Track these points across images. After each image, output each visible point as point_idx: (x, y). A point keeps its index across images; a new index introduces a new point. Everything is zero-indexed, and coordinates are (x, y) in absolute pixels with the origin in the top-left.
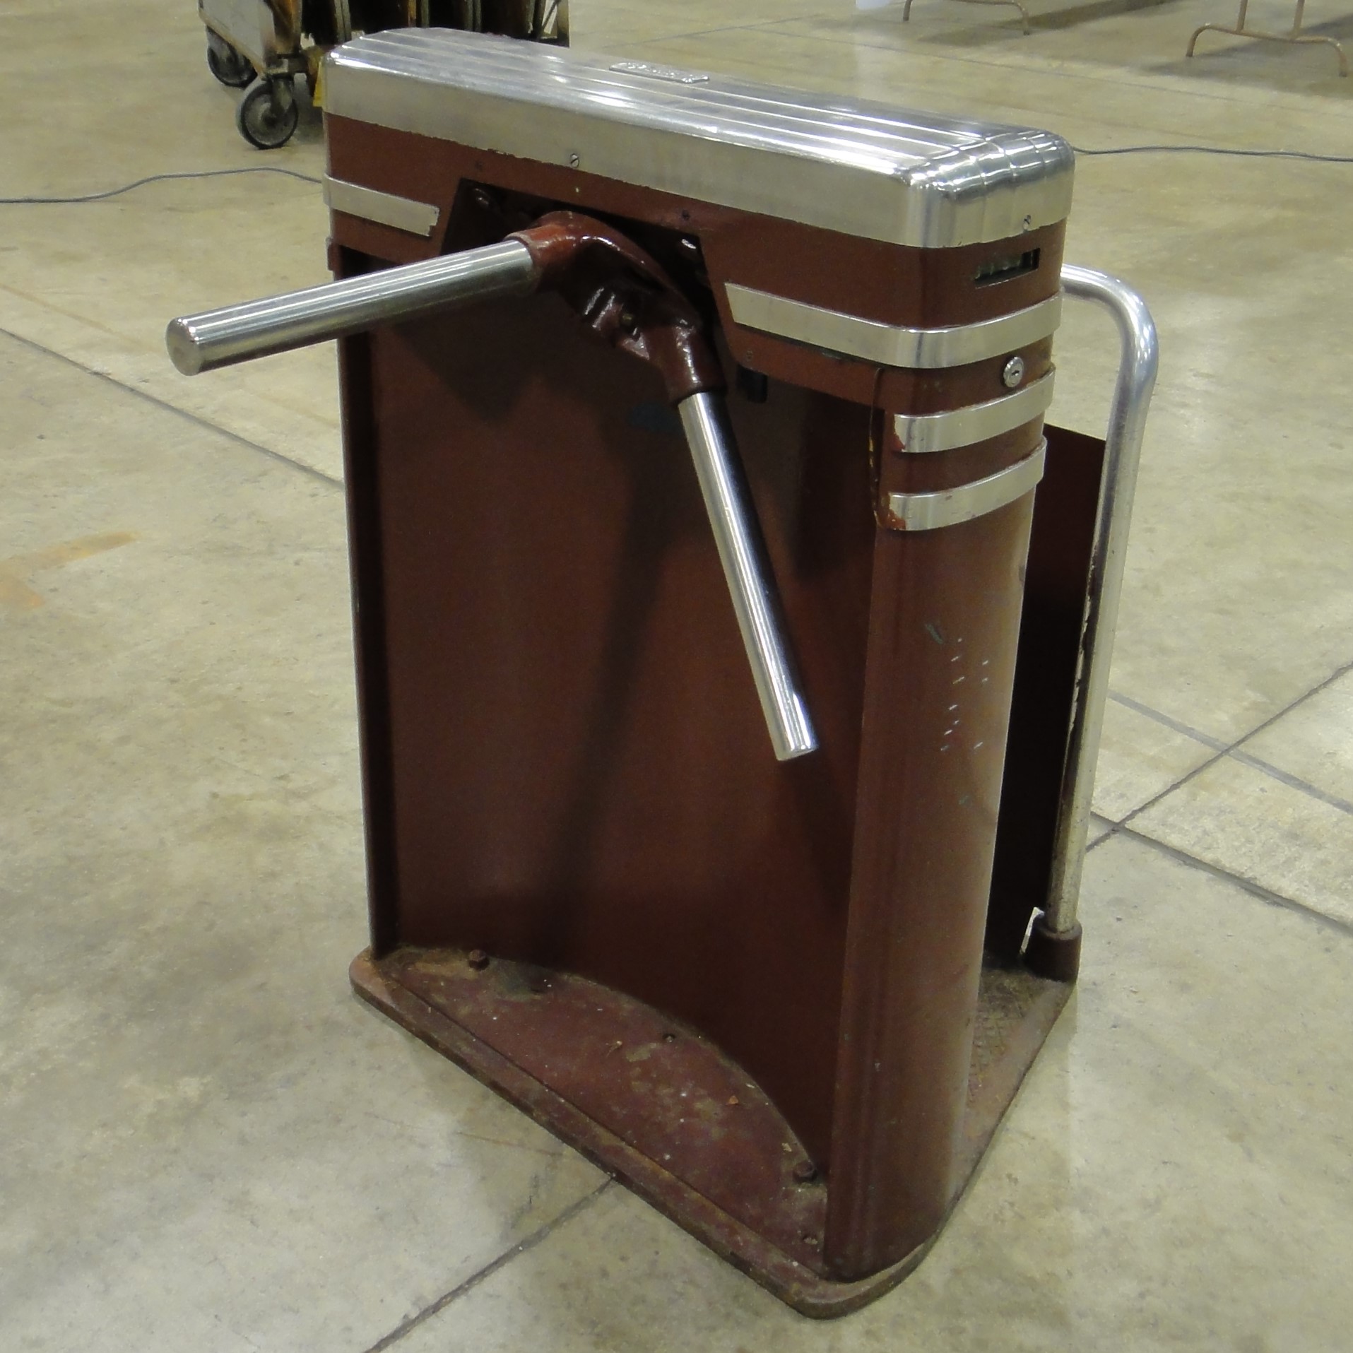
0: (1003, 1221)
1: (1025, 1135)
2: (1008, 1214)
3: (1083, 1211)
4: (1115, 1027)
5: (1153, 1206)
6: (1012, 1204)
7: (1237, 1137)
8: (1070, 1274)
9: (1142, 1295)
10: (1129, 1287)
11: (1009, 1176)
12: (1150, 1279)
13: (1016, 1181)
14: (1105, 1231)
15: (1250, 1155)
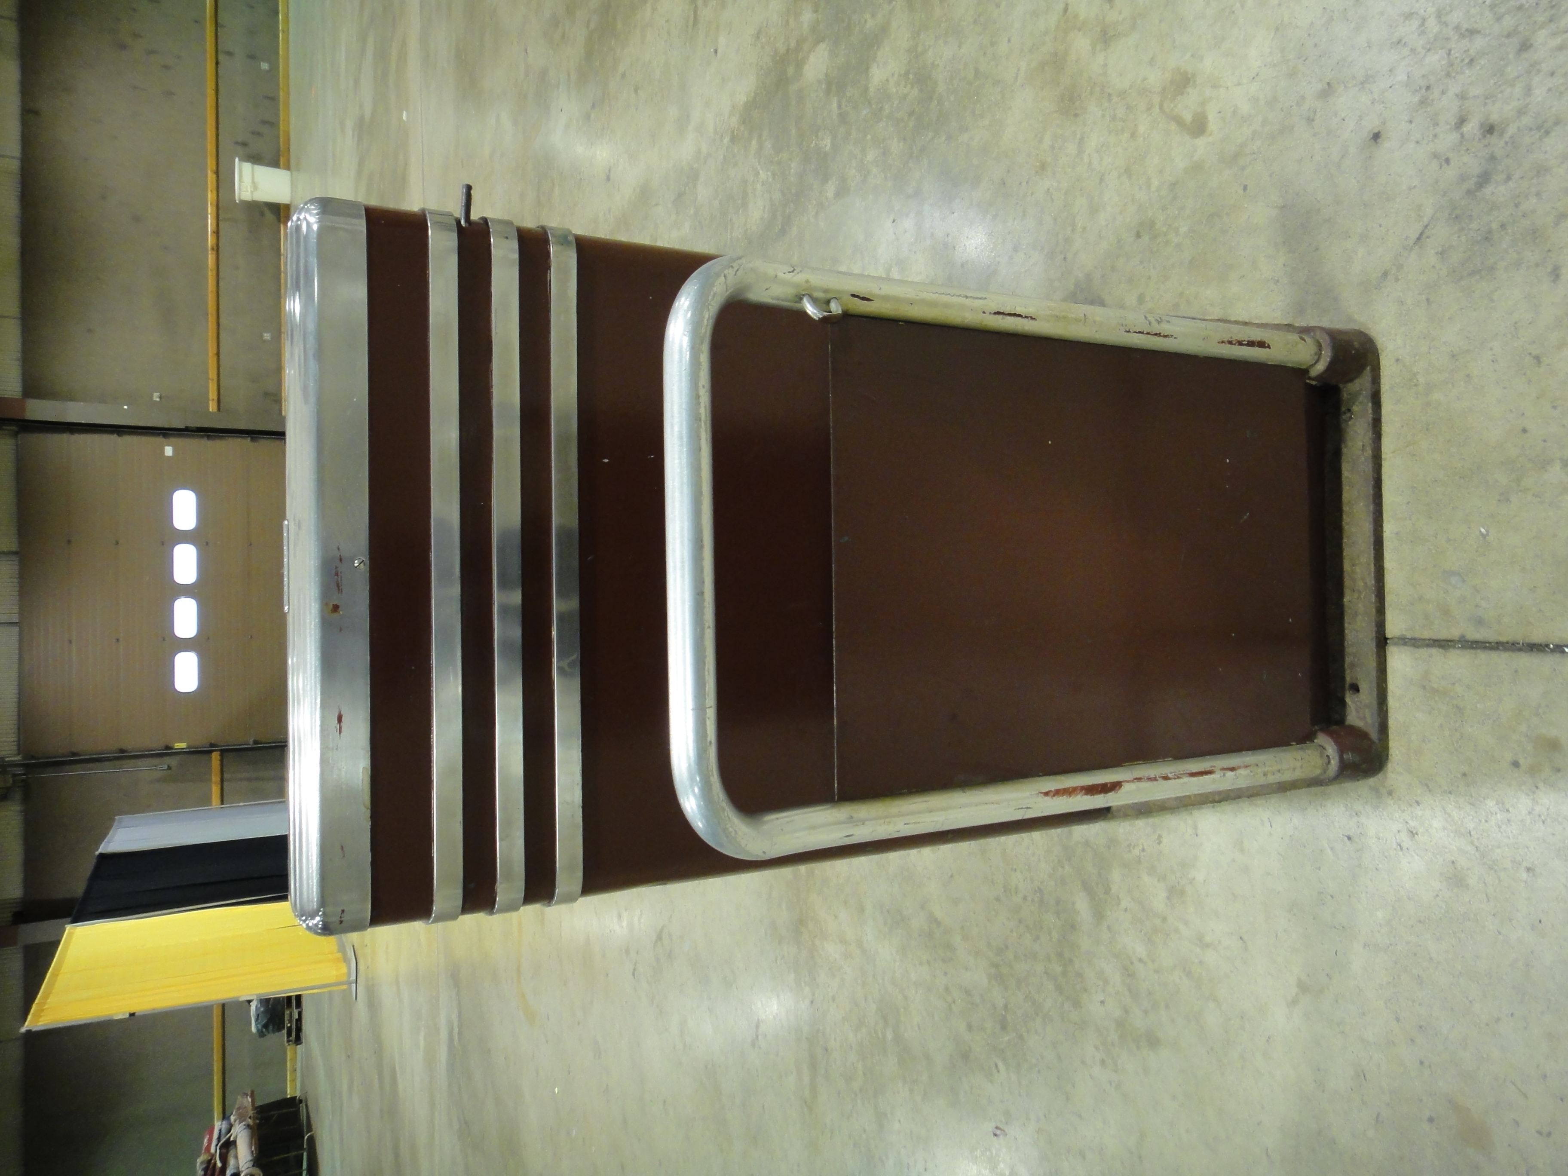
0: (1130, 851)
1: (1195, 827)
2: (1136, 852)
3: (1168, 898)
4: (1349, 838)
5: (1201, 942)
6: (1143, 850)
7: (1303, 987)
8: (1126, 910)
9: (1140, 960)
10: (1140, 950)
11: (1160, 837)
12: (1153, 961)
13: (1160, 843)
14: (1164, 919)
15: (1294, 1002)
